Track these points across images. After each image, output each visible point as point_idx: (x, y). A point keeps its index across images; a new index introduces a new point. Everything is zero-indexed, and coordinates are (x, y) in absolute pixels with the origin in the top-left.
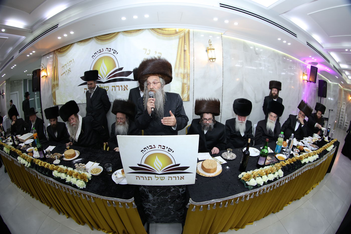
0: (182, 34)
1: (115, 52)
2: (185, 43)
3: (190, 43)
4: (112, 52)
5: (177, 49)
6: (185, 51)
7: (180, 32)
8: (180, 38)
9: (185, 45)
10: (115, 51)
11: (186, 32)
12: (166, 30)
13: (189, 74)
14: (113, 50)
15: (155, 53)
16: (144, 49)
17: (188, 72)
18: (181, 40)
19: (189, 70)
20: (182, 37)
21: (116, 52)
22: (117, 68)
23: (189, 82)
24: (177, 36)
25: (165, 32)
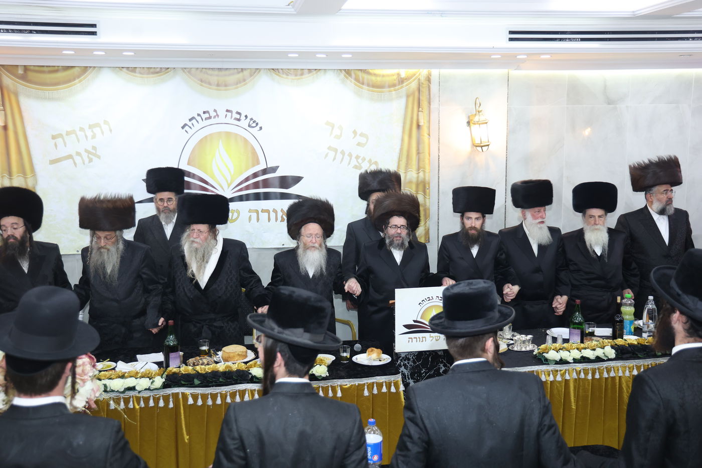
0: (414, 85)
1: (253, 124)
2: (419, 106)
3: (432, 107)
4: (244, 123)
5: (401, 125)
6: (419, 126)
7: (407, 79)
8: (408, 96)
9: (419, 113)
10: (252, 122)
11: (422, 79)
12: (375, 75)
13: (429, 184)
14: (246, 117)
15: (353, 136)
16: (328, 123)
17: (427, 179)
18: (411, 99)
19: (429, 172)
20: (413, 94)
21: (257, 124)
22: (263, 166)
23: (427, 201)
24: (403, 90)
25: (373, 78)
